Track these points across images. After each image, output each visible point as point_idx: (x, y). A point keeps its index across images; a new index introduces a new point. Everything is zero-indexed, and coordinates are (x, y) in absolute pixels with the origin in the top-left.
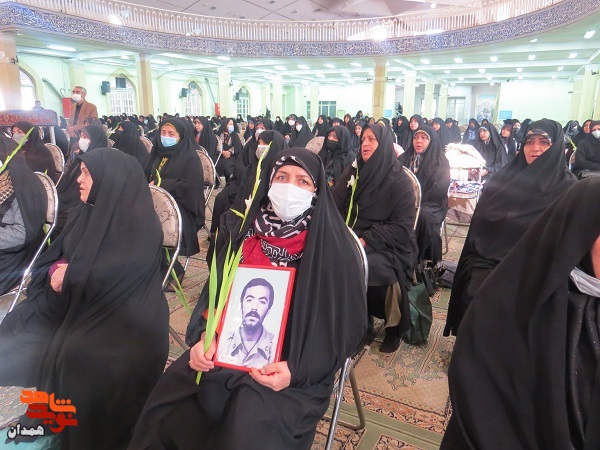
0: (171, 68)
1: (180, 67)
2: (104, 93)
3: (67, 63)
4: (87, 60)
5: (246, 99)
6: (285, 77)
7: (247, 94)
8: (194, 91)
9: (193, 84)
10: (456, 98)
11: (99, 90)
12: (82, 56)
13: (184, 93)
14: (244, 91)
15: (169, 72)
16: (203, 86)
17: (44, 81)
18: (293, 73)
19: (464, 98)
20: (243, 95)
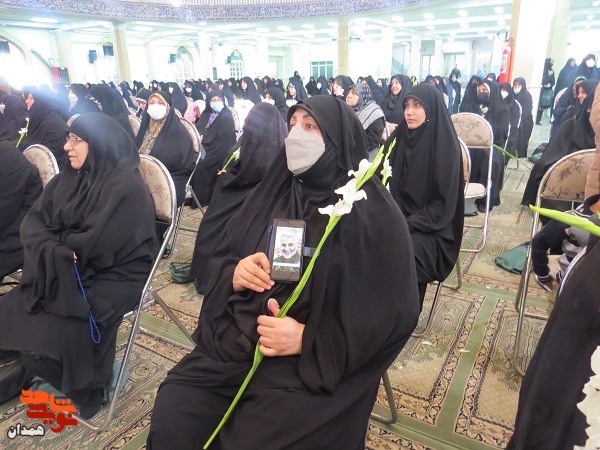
0: (156, 35)
1: (164, 33)
2: (92, 61)
3: (54, 34)
4: (71, 31)
5: (239, 62)
6: (271, 39)
7: (241, 57)
8: (184, 56)
9: (183, 49)
10: (455, 54)
11: (87, 59)
12: (65, 27)
13: (172, 58)
14: (237, 54)
15: (155, 39)
16: (193, 51)
17: (33, 52)
18: (277, 35)
19: (463, 53)
20: (236, 58)
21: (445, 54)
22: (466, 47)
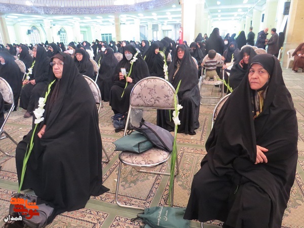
0: (19, 20)
5: (64, 34)
6: (81, 23)
7: (65, 32)
8: (35, 31)
9: (34, 28)
10: (168, 30)
13: (29, 32)
14: (63, 30)
15: (19, 22)
16: (40, 28)
18: (84, 21)
20: (62, 32)
21: (163, 31)
22: (172, 27)
